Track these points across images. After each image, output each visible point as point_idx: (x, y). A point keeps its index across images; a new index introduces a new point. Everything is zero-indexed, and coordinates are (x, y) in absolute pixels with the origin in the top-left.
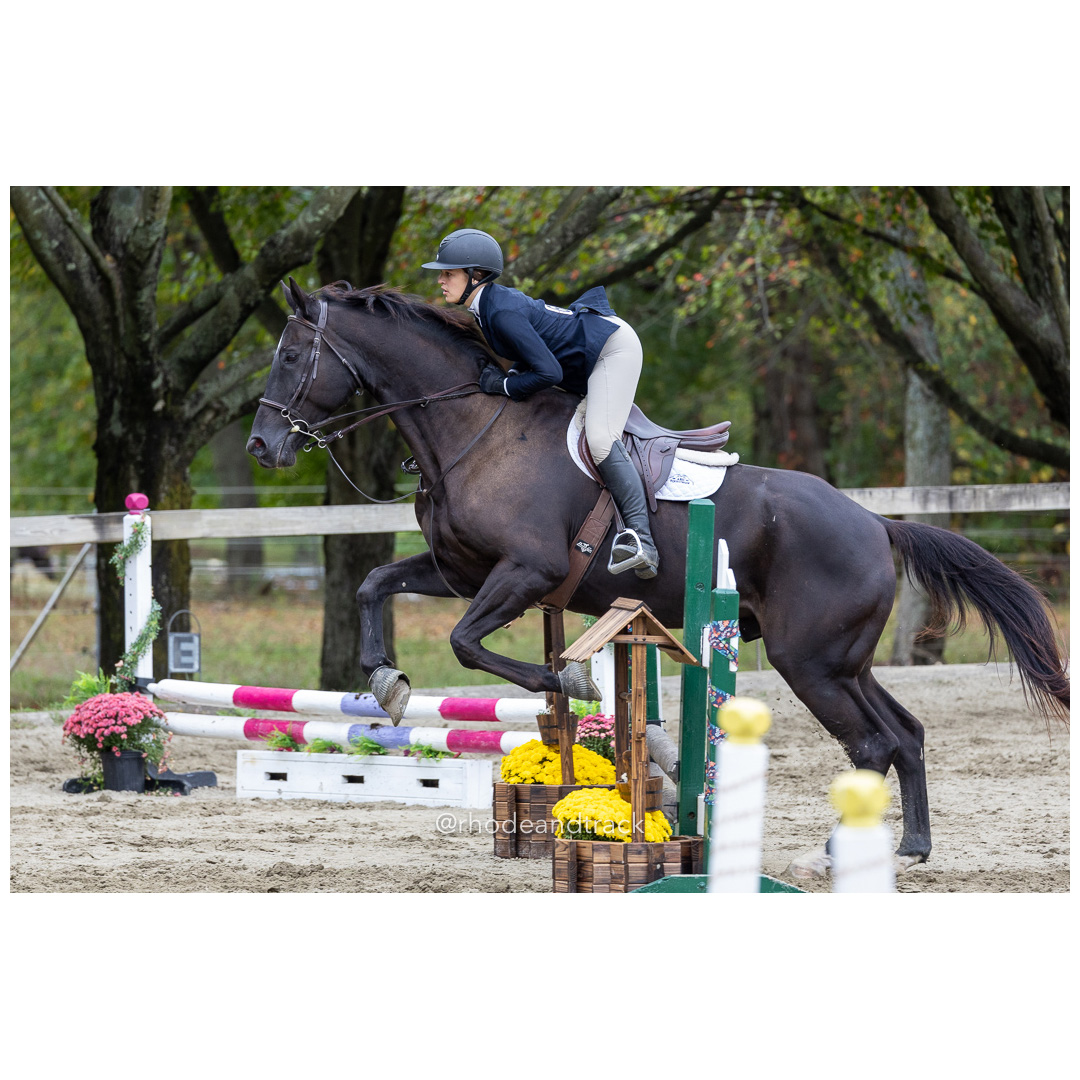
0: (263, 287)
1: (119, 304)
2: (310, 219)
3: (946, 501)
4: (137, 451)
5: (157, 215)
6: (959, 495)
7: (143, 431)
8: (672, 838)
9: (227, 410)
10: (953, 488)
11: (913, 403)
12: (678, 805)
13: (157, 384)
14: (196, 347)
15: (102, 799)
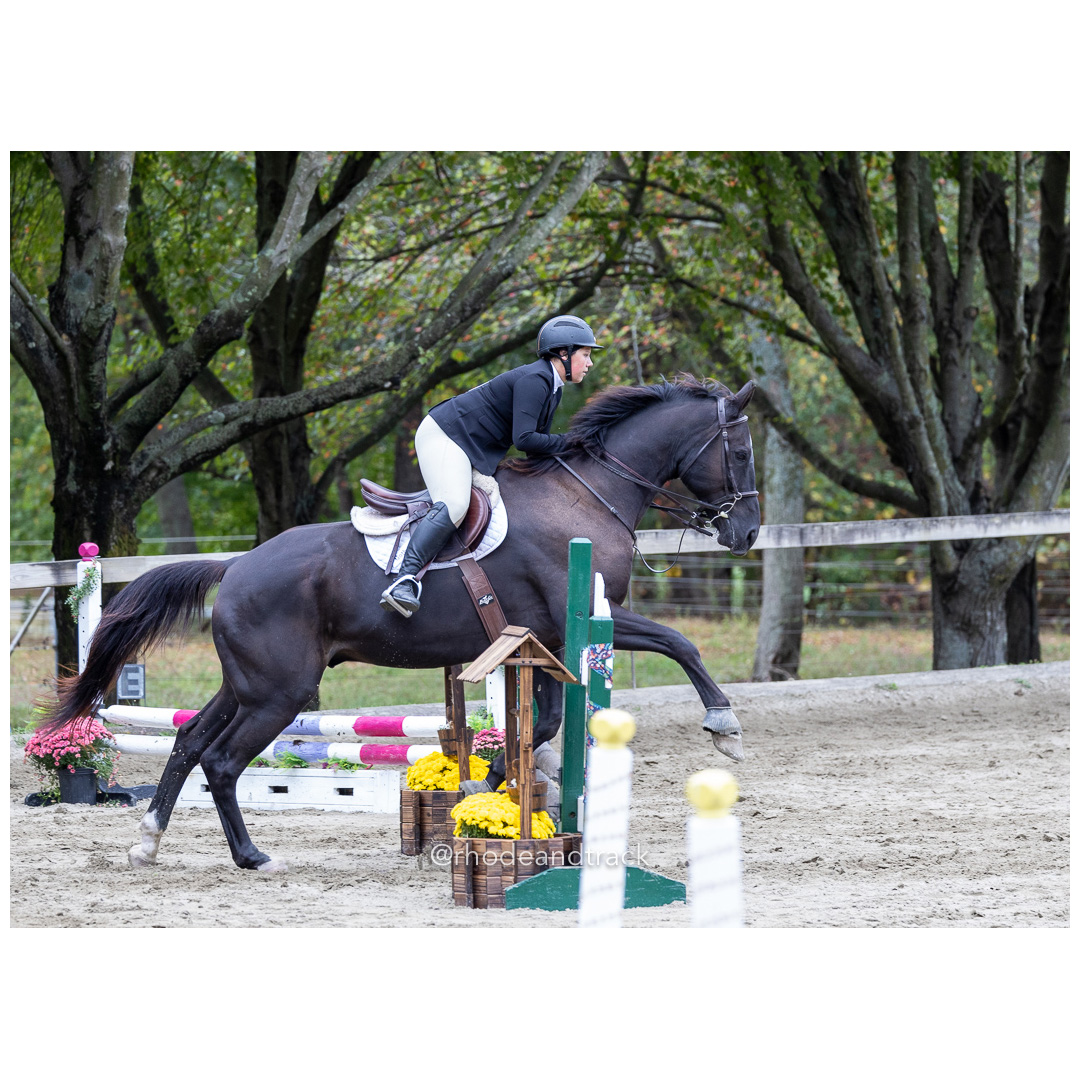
0: (199, 360)
1: (74, 377)
2: (241, 300)
3: (797, 537)
4: (89, 505)
5: (106, 299)
6: (808, 531)
7: (95, 488)
8: (556, 835)
9: (169, 468)
10: (805, 525)
11: (771, 452)
12: (560, 806)
13: (107, 447)
14: (141, 414)
15: (59, 811)
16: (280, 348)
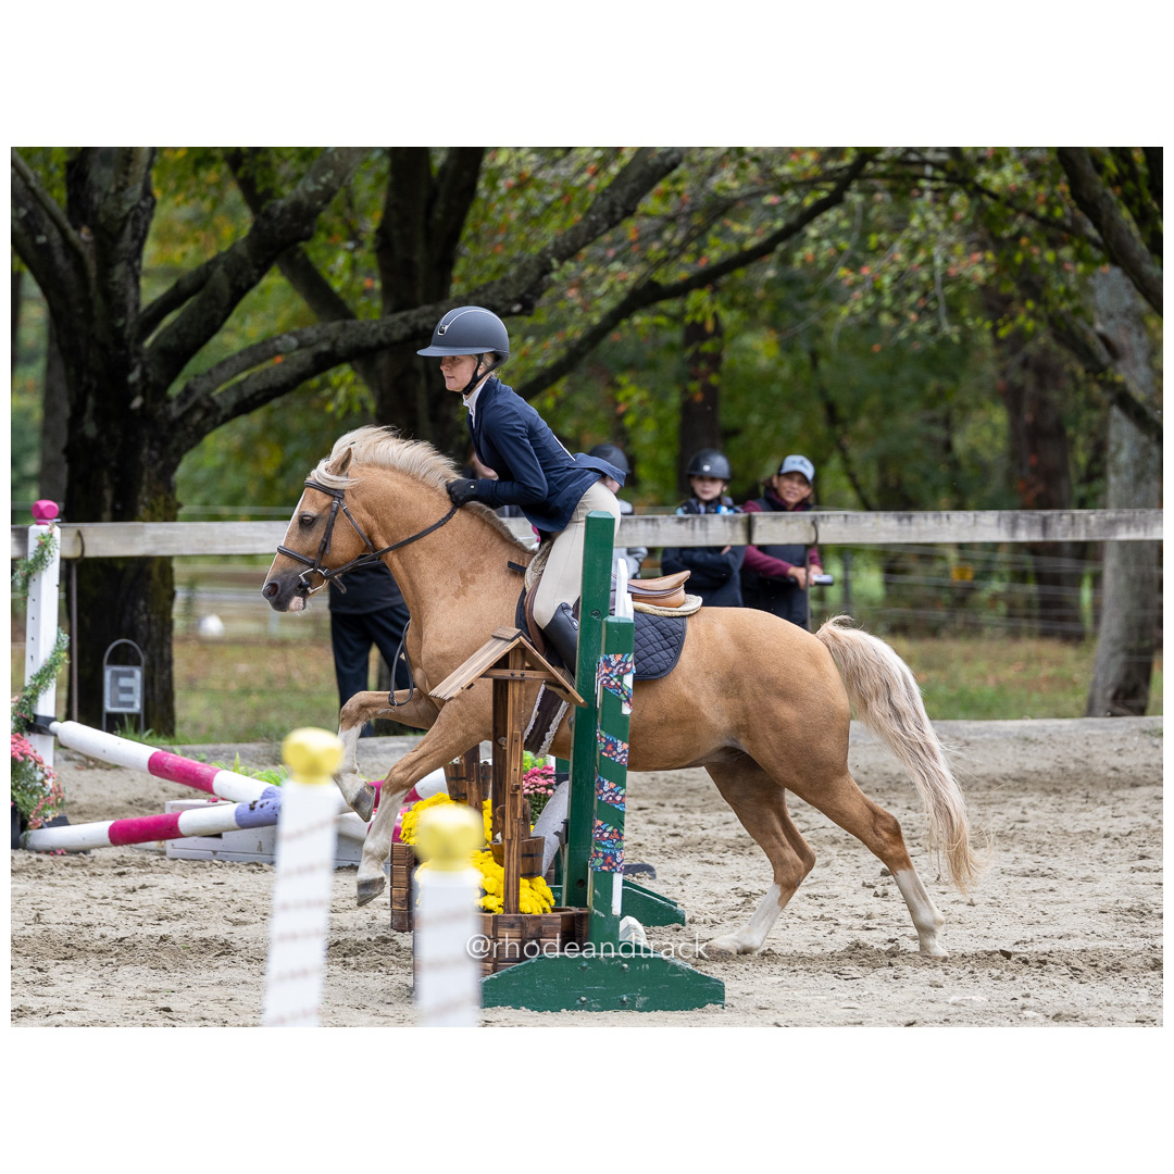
1: (93, 284)
2: (311, 188)
3: (1038, 528)
4: (111, 454)
5: (131, 181)
6: (1054, 521)
7: (117, 432)
8: (554, 910)
9: (218, 409)
10: (1047, 513)
13: (133, 377)
14: (178, 336)
16: (419, 256)
